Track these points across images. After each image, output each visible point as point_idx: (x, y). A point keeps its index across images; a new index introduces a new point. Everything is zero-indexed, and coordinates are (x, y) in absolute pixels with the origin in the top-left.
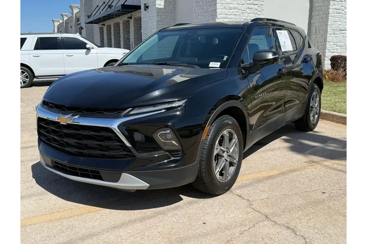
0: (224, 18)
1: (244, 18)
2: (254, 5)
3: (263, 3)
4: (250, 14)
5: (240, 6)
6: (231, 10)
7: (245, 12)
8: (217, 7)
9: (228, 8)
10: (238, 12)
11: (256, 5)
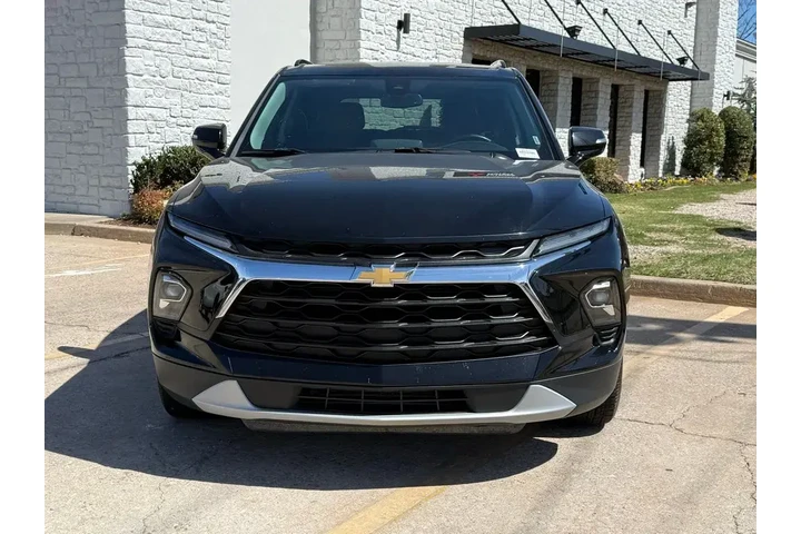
0: (144, 47)
1: (188, 51)
2: (207, 21)
3: (227, 20)
4: (201, 45)
5: (178, 22)
6: (158, 30)
7: (190, 37)
8: (127, 18)
9: (150, 24)
10: (174, 35)
11: (213, 22)
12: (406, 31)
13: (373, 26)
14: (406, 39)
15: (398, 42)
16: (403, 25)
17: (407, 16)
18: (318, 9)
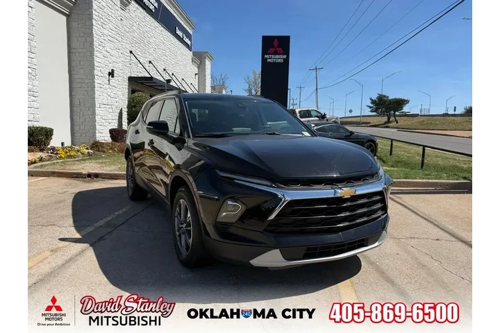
12: (113, 77)
13: (99, 74)
14: (112, 80)
15: (109, 81)
16: (111, 74)
17: (113, 70)
18: (72, 64)
